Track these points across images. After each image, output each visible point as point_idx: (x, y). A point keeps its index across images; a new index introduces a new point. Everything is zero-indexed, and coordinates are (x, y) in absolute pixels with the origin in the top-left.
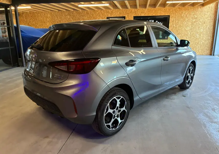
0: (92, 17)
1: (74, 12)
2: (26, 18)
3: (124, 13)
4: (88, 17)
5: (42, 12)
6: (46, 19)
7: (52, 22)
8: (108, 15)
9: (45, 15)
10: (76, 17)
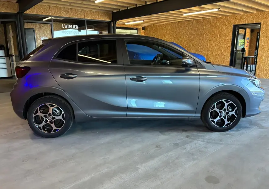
0: (214, 27)
1: (195, 22)
2: (150, 32)
3: (260, 17)
4: (210, 26)
5: (164, 24)
6: (166, 31)
7: (172, 35)
8: (236, 22)
9: (165, 27)
10: (195, 28)
